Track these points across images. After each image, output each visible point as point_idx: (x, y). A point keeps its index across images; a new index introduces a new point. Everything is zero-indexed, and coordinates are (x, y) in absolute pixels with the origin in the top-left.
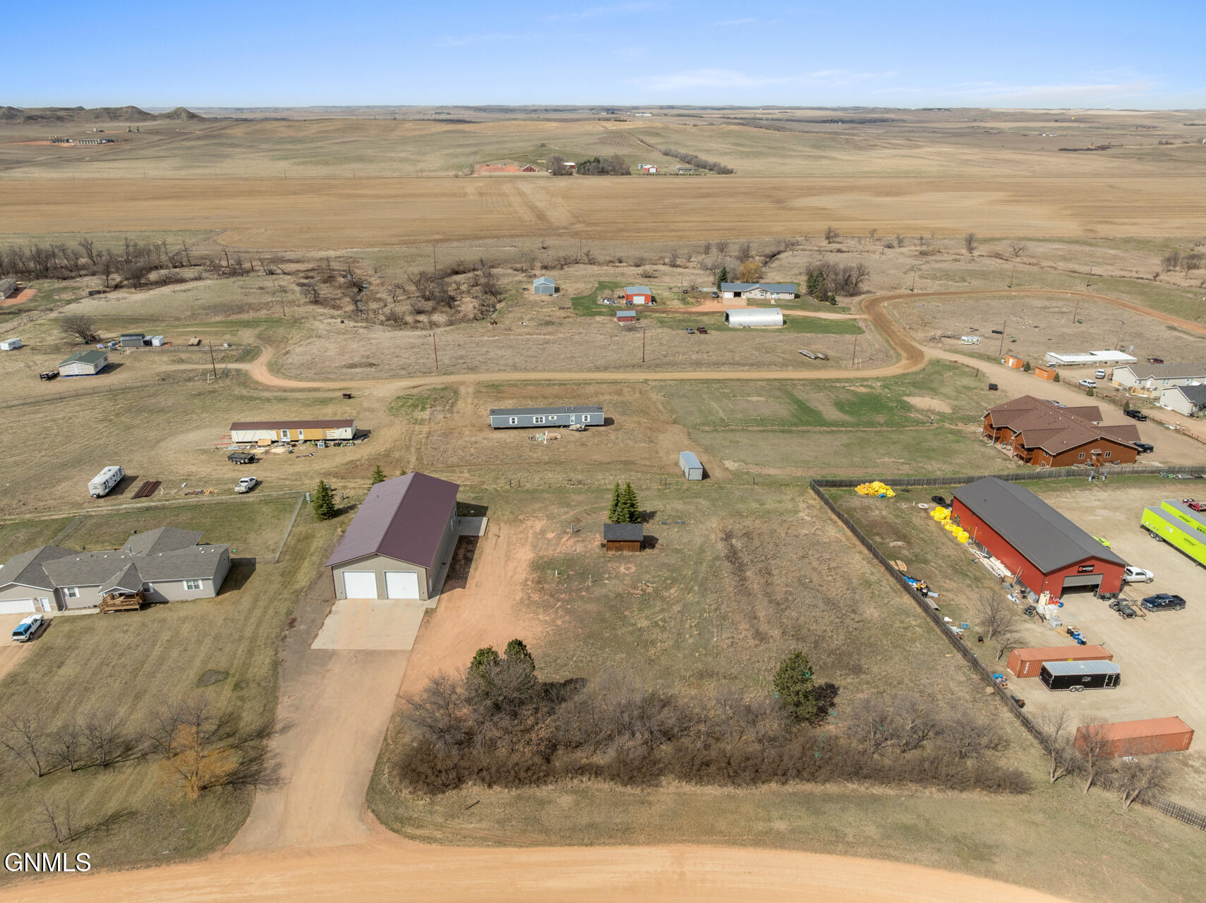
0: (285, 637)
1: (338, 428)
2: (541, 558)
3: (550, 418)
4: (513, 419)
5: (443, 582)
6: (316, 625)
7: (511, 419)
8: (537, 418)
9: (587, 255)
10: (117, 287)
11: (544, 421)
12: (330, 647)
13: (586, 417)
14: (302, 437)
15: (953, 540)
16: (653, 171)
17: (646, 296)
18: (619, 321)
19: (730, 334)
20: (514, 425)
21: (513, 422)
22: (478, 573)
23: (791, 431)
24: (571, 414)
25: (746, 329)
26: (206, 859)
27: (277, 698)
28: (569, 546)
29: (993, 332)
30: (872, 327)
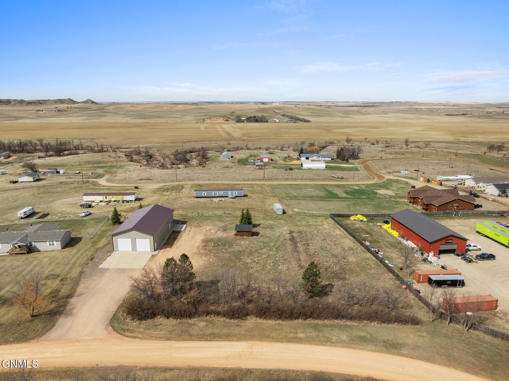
0: (88, 263)
1: (129, 195)
2: (207, 238)
3: (220, 193)
4: (204, 193)
5: (162, 246)
6: (103, 259)
7: (203, 193)
8: (214, 193)
9: (246, 146)
10: (51, 156)
11: (217, 194)
12: (106, 267)
13: (235, 193)
14: (113, 199)
15: (392, 236)
16: (277, 121)
17: (269, 158)
18: (256, 166)
19: (303, 170)
20: (204, 196)
22: (178, 243)
23: (324, 200)
24: (229, 192)
25: (310, 169)
26: (30, 342)
27: (79, 284)
28: (221, 234)
29: (415, 170)
30: (363, 169)
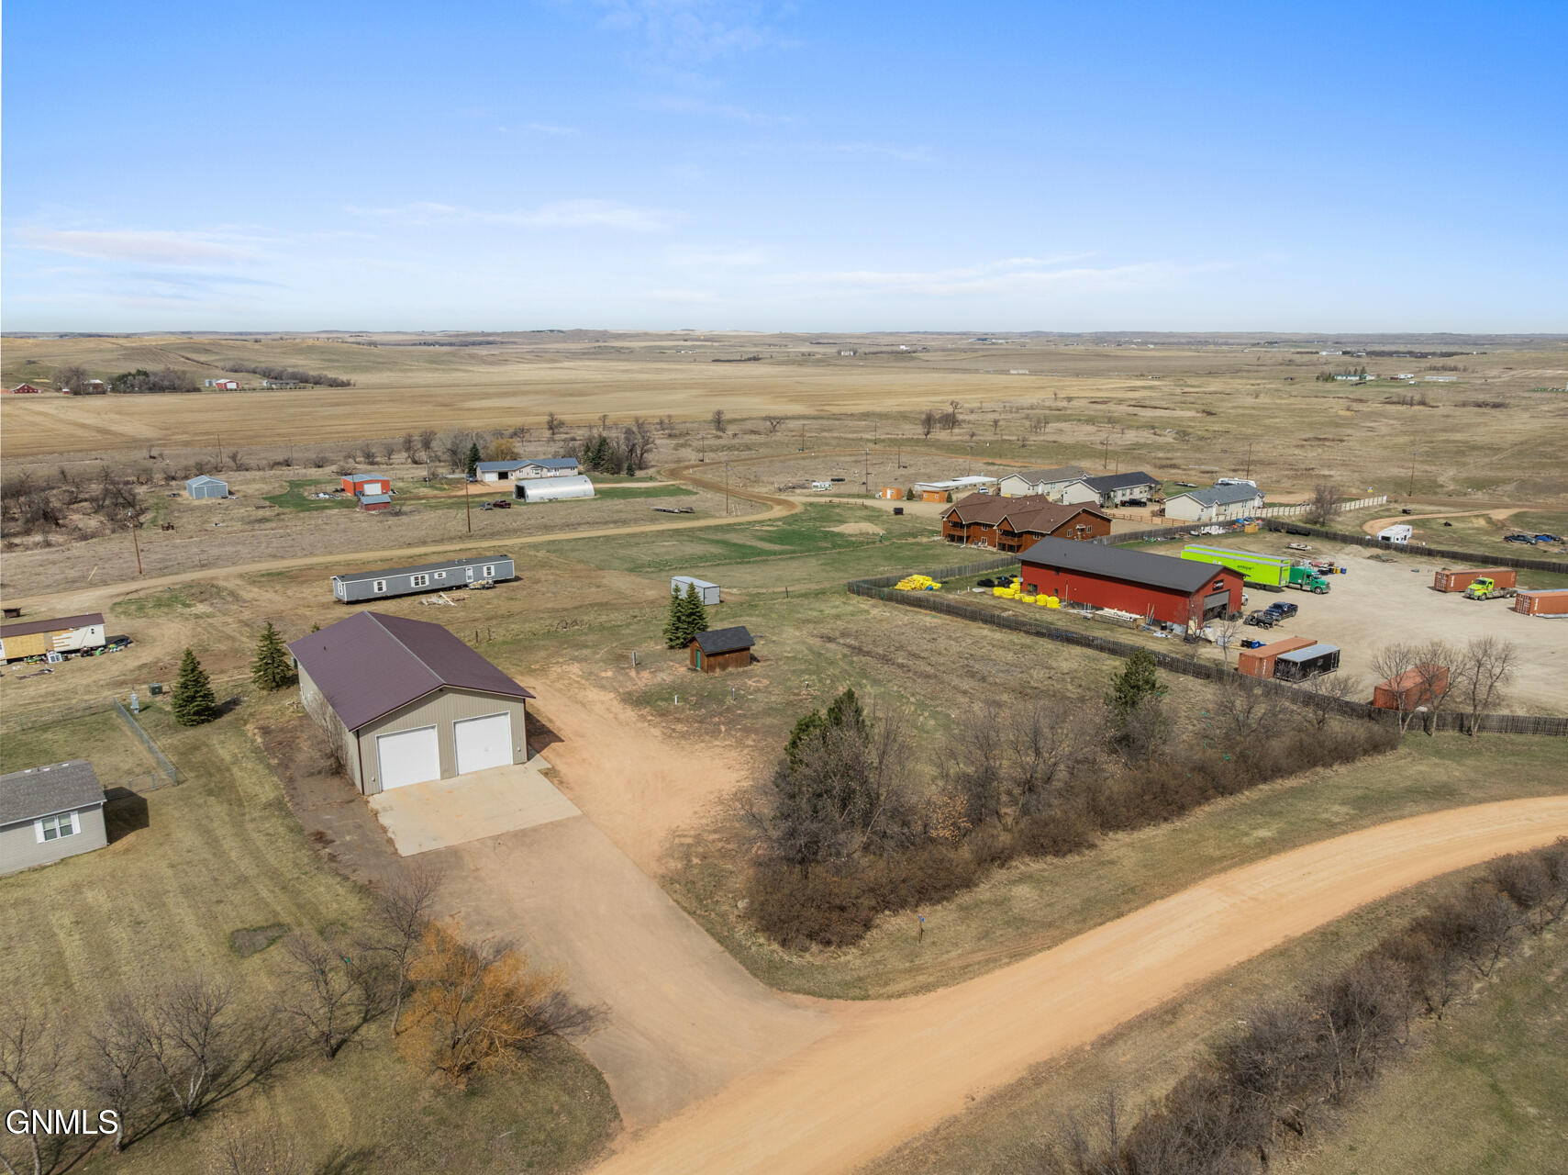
0: (332, 855)
1: (77, 628)
2: (629, 694)
3: (436, 576)
4: (380, 584)
7: (375, 584)
8: (416, 579)
11: (427, 583)
12: (434, 845)
13: (489, 569)
15: (1043, 609)
16: (231, 386)
17: (384, 483)
18: (367, 509)
20: (380, 594)
21: (380, 589)
24: (467, 567)
28: (650, 678)
29: (834, 481)
